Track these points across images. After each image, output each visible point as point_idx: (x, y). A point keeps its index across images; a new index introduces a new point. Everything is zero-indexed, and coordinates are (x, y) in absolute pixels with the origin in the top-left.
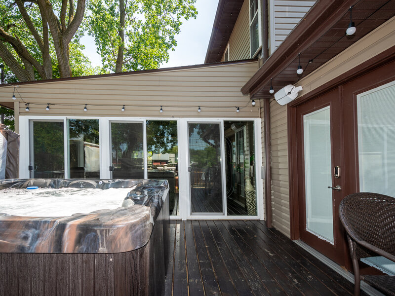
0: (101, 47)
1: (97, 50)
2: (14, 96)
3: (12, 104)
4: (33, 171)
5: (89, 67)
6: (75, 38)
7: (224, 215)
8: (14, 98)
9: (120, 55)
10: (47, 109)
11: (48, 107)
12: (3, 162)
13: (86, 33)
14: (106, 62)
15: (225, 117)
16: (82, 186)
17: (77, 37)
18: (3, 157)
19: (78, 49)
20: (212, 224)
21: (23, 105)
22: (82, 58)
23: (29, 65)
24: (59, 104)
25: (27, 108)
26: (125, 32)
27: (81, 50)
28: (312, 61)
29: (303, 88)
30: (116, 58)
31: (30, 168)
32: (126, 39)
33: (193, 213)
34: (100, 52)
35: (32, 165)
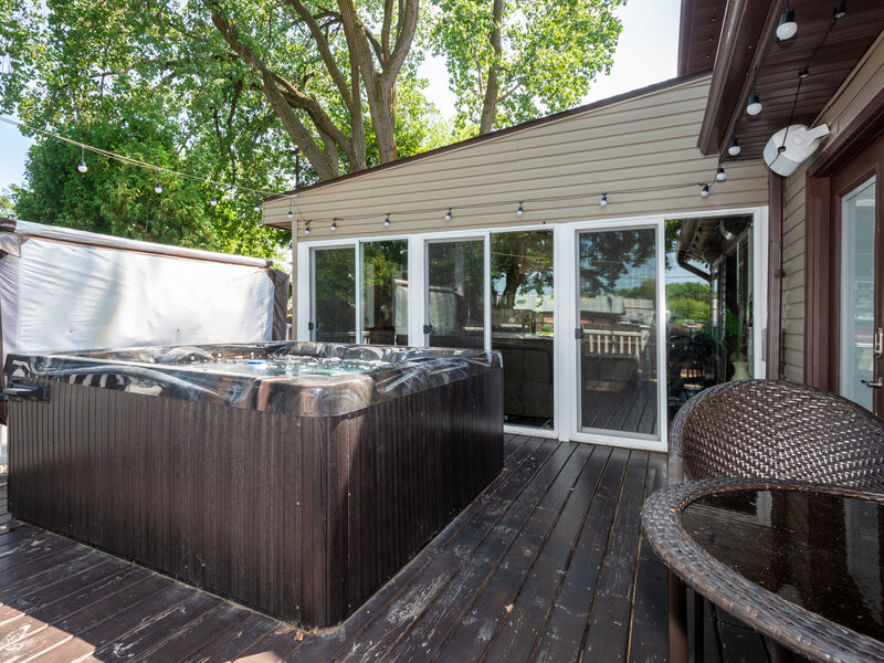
0: (458, 75)
1: (448, 84)
2: (290, 213)
3: (289, 224)
4: (314, 330)
5: (437, 121)
6: (409, 70)
7: (660, 440)
8: (290, 216)
9: (492, 86)
10: (333, 228)
11: (334, 225)
12: (269, 316)
13: (428, 54)
14: (465, 108)
15: (669, 210)
16: (362, 356)
17: (412, 67)
18: (269, 309)
19: (417, 88)
20: (625, 456)
21: (302, 224)
22: (423, 106)
23: (331, 143)
24: (349, 218)
25: (308, 229)
26: (503, 33)
27: (420, 91)
28: (806, 72)
29: (830, 128)
30: (484, 93)
31: (311, 326)
32: (506, 44)
33: (584, 429)
34: (455, 87)
35: (314, 322)
